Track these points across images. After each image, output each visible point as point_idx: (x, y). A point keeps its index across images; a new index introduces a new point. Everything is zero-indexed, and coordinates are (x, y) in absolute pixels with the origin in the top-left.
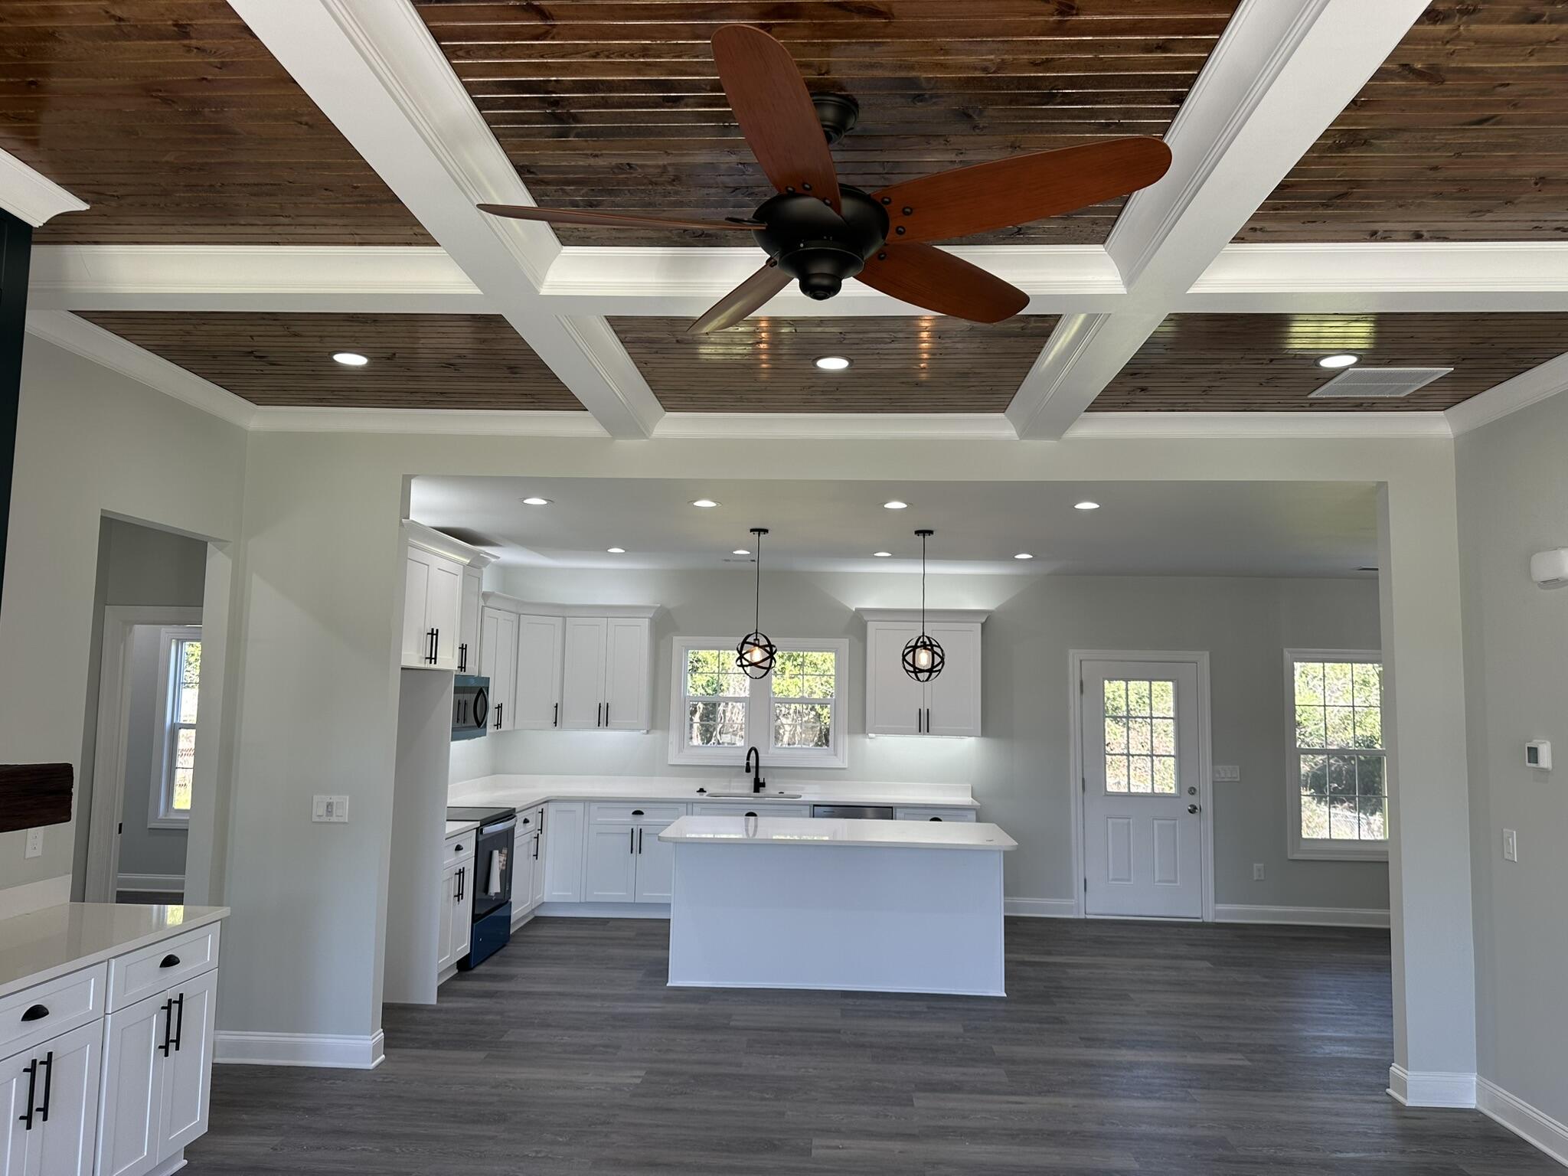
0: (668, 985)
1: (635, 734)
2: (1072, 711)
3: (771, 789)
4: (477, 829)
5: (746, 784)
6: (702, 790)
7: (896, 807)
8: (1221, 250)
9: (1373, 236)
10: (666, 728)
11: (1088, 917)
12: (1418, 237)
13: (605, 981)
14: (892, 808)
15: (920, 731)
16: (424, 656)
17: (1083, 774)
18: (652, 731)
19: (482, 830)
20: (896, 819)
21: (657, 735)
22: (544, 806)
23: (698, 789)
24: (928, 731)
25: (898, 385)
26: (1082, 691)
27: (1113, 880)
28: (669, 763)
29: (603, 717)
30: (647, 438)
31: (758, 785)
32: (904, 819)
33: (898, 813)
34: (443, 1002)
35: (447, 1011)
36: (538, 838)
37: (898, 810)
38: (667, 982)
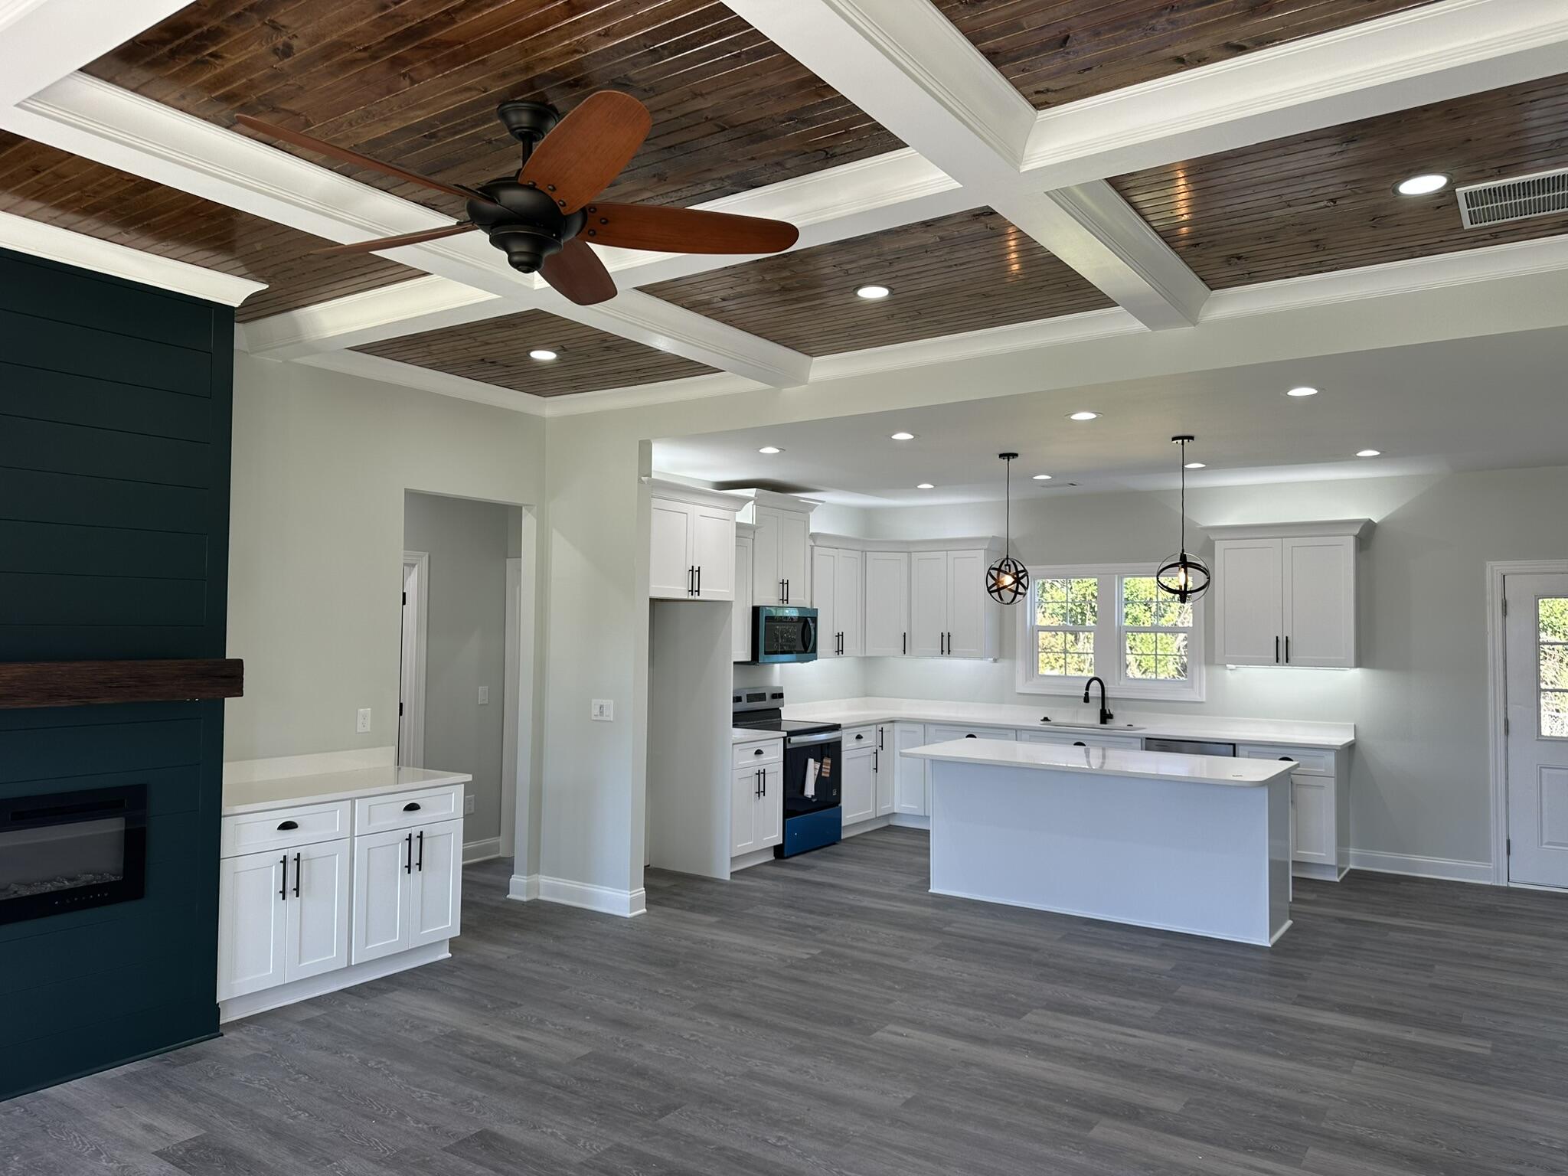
0: (930, 891)
1: (983, 662)
2: (1490, 637)
3: (1118, 722)
4: (784, 738)
5: (1090, 716)
6: (1046, 719)
7: (1239, 744)
8: (1036, 120)
9: (1182, 63)
10: (1013, 657)
11: (1512, 885)
12: (1240, 49)
13: (881, 881)
14: (1234, 745)
15: (1277, 662)
16: (686, 588)
17: (1506, 713)
18: (1000, 660)
19: (789, 740)
20: (1238, 756)
21: (1004, 664)
22: (886, 727)
23: (1042, 718)
24: (1287, 662)
25: (967, 299)
26: (1505, 613)
27: (1549, 843)
28: (1017, 691)
29: (946, 645)
30: (806, 384)
31: (1105, 717)
32: (1249, 757)
33: (1240, 750)
34: (735, 879)
35: (736, 885)
36: (876, 753)
37: (1241, 747)
38: (929, 888)
